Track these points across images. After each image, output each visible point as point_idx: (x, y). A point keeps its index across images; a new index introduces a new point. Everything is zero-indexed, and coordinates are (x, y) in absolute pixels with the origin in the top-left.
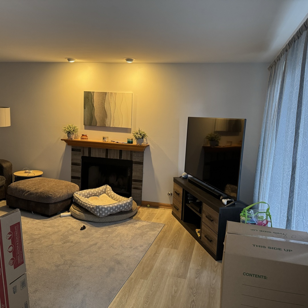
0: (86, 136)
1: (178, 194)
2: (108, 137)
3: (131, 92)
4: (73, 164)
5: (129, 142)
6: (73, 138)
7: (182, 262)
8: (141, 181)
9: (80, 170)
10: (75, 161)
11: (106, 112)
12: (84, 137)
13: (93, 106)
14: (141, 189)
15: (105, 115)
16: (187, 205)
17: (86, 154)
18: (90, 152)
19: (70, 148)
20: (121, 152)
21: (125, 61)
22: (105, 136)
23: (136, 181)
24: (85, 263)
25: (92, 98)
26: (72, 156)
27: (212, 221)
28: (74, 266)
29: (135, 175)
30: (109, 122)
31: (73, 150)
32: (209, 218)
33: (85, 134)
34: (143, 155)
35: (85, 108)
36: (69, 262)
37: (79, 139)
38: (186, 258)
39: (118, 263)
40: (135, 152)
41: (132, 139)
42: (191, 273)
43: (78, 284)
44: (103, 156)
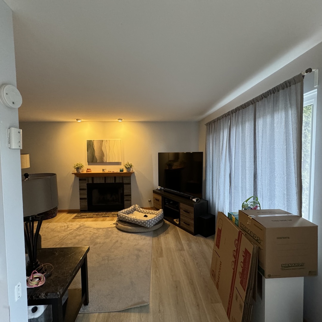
0: (90, 169)
1: (158, 200)
2: (106, 169)
3: (120, 139)
4: (80, 189)
5: (121, 171)
6: (81, 172)
7: (177, 241)
8: (130, 195)
9: (86, 193)
10: (82, 188)
11: (103, 153)
12: (88, 170)
13: (94, 150)
14: (130, 200)
15: (102, 154)
16: (166, 206)
17: (90, 182)
18: (93, 180)
19: (78, 179)
20: (115, 178)
21: (117, 120)
22: (104, 169)
23: (127, 195)
24: (117, 256)
25: (93, 144)
26: (79, 184)
27: (189, 213)
28: (112, 260)
29: (126, 192)
30: (106, 159)
31: (80, 180)
32: (186, 211)
33: (89, 168)
34: (130, 178)
35: (88, 151)
36: (106, 258)
37: (85, 172)
38: (177, 238)
39: (139, 250)
40: (124, 177)
41: (123, 169)
42: (186, 247)
43: (121, 272)
44: (102, 181)
